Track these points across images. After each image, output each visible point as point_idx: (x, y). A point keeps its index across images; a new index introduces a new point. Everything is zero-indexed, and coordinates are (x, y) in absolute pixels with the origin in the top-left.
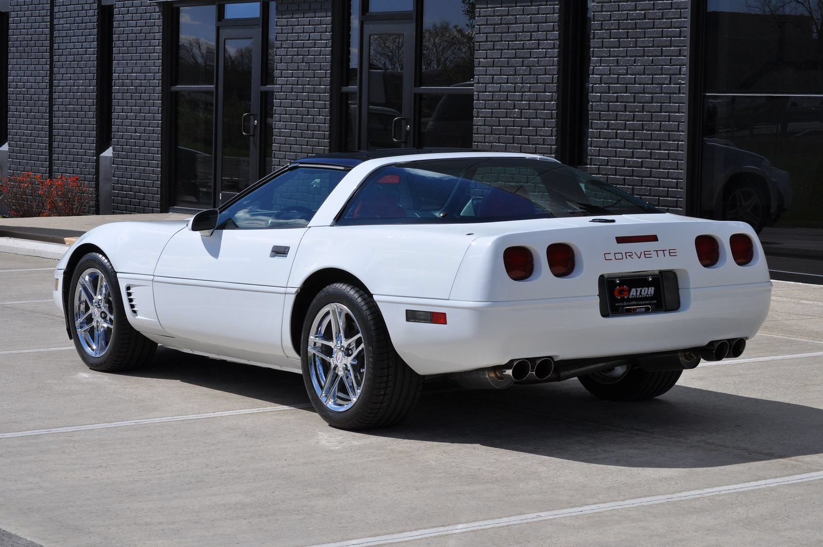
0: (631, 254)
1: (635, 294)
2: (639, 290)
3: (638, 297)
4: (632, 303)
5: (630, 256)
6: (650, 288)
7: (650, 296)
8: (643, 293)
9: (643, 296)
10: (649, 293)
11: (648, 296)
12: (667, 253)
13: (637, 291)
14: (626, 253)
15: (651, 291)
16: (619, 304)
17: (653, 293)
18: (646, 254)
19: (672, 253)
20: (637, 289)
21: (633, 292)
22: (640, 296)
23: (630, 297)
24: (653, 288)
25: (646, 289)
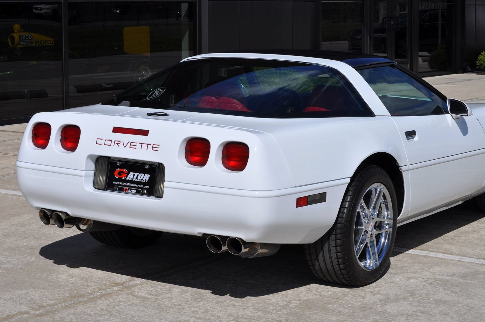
0: (119, 142)
1: (132, 177)
2: (136, 174)
3: (134, 180)
4: (127, 184)
5: (117, 144)
6: (146, 175)
7: (144, 181)
8: (139, 178)
9: (138, 180)
10: (144, 179)
11: (142, 181)
12: (150, 147)
13: (134, 175)
14: (115, 141)
15: (147, 177)
16: (116, 183)
17: (147, 179)
18: (132, 145)
19: (155, 147)
20: (135, 173)
21: (131, 176)
22: (136, 180)
23: (127, 179)
24: (149, 176)
25: (143, 175)
